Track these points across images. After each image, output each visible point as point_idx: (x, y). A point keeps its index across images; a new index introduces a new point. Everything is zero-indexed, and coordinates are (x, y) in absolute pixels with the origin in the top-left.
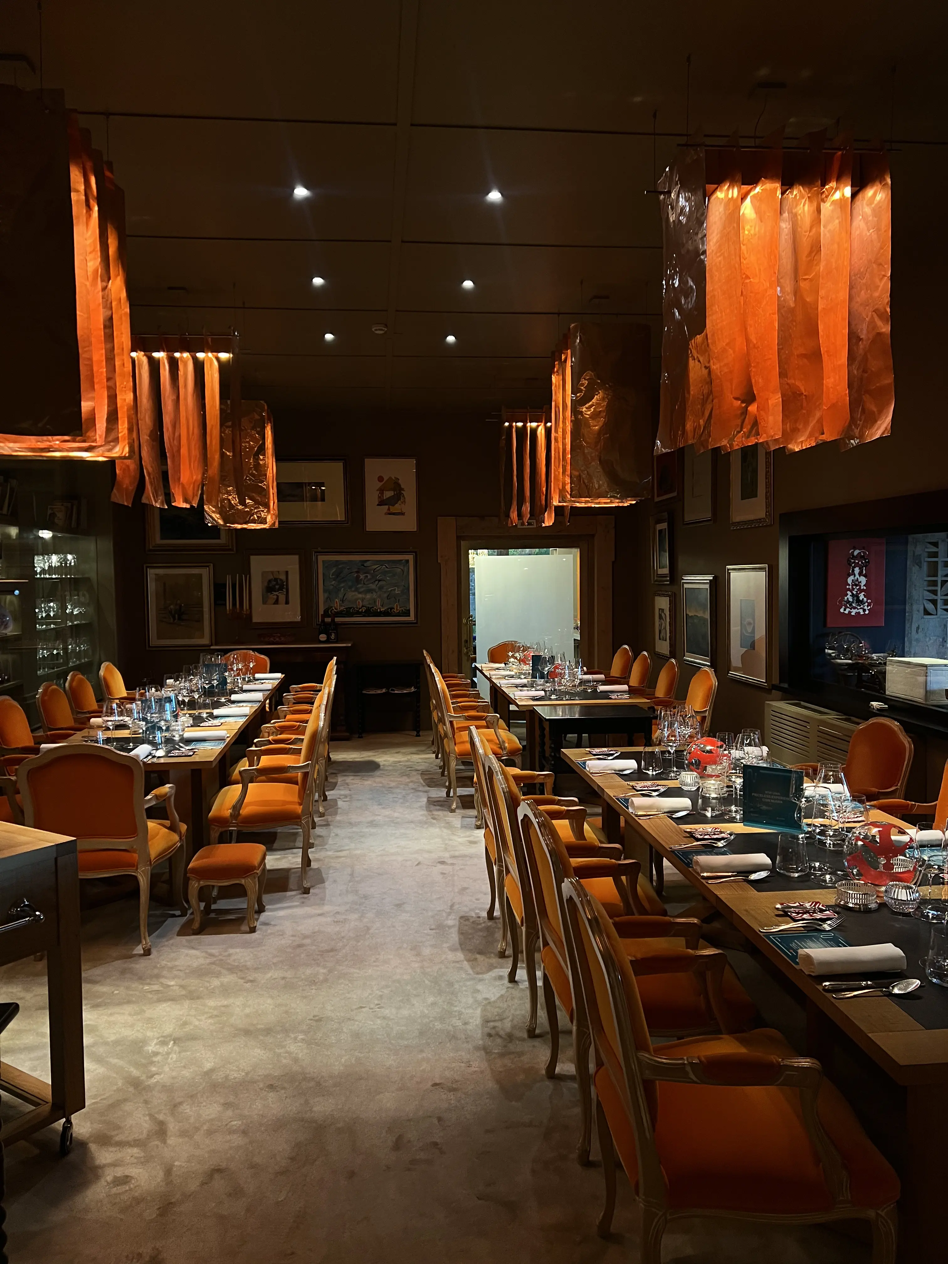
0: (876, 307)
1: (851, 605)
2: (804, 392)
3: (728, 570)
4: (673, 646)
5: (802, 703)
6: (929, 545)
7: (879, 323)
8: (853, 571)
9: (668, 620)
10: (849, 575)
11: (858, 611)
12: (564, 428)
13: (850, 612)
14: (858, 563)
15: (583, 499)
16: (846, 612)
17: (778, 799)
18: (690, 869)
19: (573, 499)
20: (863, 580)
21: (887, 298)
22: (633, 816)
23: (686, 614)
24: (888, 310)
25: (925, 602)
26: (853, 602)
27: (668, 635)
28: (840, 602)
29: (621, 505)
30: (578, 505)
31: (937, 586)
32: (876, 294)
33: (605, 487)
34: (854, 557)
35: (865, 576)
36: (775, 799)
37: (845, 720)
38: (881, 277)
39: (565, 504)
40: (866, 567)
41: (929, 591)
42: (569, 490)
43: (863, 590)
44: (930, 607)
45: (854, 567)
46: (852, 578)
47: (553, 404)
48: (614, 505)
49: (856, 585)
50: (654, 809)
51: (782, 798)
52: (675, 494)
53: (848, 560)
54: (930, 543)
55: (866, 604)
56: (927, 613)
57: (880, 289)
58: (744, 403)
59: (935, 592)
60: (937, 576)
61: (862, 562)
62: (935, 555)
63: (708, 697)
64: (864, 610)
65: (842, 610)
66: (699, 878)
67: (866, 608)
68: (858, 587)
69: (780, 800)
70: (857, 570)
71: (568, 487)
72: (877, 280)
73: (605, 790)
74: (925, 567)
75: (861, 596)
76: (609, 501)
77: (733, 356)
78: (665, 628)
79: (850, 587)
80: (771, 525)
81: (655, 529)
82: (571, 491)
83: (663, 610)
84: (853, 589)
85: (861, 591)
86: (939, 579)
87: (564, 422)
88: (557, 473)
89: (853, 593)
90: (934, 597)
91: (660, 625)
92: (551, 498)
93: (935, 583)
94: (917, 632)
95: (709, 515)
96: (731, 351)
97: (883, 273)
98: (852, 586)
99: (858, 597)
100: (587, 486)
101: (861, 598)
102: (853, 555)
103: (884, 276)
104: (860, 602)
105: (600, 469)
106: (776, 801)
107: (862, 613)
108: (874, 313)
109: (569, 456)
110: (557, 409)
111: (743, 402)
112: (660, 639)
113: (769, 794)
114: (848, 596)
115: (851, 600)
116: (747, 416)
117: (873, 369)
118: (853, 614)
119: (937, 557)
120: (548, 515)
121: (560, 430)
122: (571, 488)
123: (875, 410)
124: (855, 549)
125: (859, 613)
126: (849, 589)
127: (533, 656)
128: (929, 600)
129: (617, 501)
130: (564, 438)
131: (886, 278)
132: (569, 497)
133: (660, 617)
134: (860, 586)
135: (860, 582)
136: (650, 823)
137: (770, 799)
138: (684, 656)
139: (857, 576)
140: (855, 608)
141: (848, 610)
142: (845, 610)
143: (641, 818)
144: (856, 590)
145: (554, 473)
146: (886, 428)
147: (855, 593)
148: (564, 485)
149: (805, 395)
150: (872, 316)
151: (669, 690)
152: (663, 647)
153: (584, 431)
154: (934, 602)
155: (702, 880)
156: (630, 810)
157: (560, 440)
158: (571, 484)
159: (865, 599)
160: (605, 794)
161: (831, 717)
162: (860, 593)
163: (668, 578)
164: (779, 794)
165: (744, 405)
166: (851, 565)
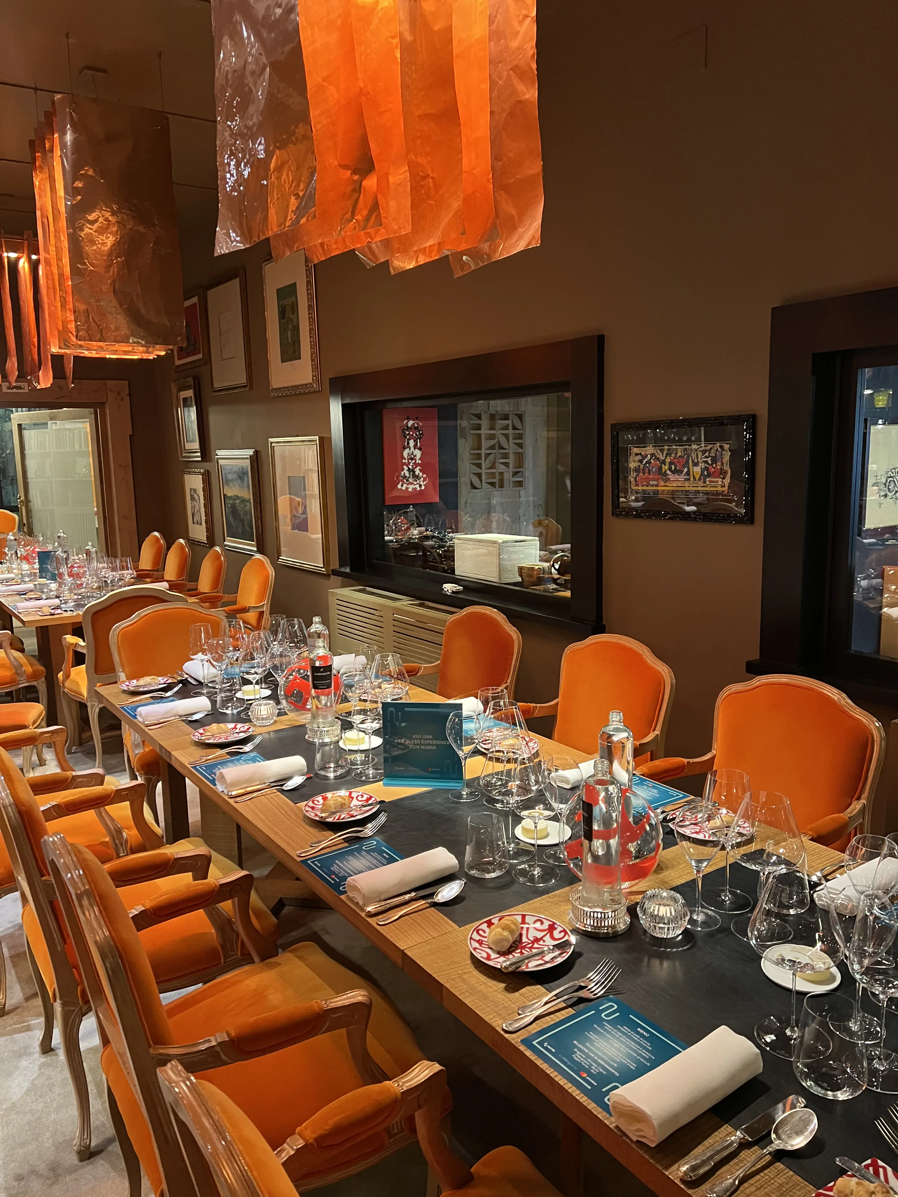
0: (516, 62)
1: (407, 480)
2: (430, 173)
3: (271, 443)
4: (210, 530)
5: (368, 588)
6: (473, 417)
7: (520, 87)
8: (408, 443)
9: (202, 502)
10: (404, 448)
11: (414, 487)
12: (58, 244)
13: (407, 488)
14: (412, 435)
15: (94, 343)
16: (404, 488)
17: (429, 745)
18: (343, 897)
19: (79, 343)
20: (418, 453)
21: (531, 49)
22: (226, 797)
23: (224, 495)
24: (534, 66)
25: (472, 475)
26: (409, 477)
27: (204, 518)
28: (398, 477)
29: (145, 356)
30: (86, 354)
31: (481, 459)
32: (515, 44)
33: (125, 331)
34: (408, 428)
35: (420, 449)
36: (426, 745)
37: (420, 605)
38: (521, 17)
39: (67, 351)
40: (420, 438)
41: (473, 464)
42: (74, 330)
43: (418, 465)
44: (476, 481)
45: (409, 440)
46: (407, 451)
47: (38, 213)
48: (136, 357)
49: (412, 459)
50: (255, 781)
51: (434, 742)
52: (200, 356)
53: (403, 432)
54: (473, 414)
55: (422, 479)
56: (474, 487)
57: (520, 36)
58: (357, 174)
59: (479, 466)
60: (481, 449)
61: (416, 434)
62: (479, 428)
63: (265, 590)
64: (420, 486)
65: (399, 486)
66: (363, 914)
67: (421, 483)
68: (413, 461)
69: (433, 745)
70: (412, 443)
71: (72, 326)
72: (516, 24)
73: (173, 753)
74: (470, 440)
75: (417, 471)
76: (130, 349)
77: (336, 96)
78: (199, 511)
79: (406, 461)
80: (319, 391)
81: (178, 397)
82: (78, 331)
83: (195, 490)
84: (409, 463)
85: (416, 465)
86: (483, 452)
87: (57, 238)
88: (53, 308)
89: (409, 468)
90: (479, 471)
91: (193, 507)
92: (47, 344)
93: (479, 457)
94: (465, 506)
95: (243, 380)
96: (332, 89)
97: (524, 12)
98: (408, 460)
99: (414, 472)
100: (98, 326)
101: (417, 473)
102: (407, 427)
103: (526, 16)
104: (416, 477)
105: (114, 303)
106: (428, 747)
107: (418, 489)
108: (511, 72)
109: (70, 283)
110: (45, 221)
111: (354, 172)
112: (193, 523)
113: (417, 739)
114: (405, 471)
115: (407, 475)
116: (361, 195)
117: (511, 155)
118: (410, 490)
119: (480, 429)
120: (43, 375)
121: (52, 249)
122: (76, 327)
123: (514, 213)
124: (408, 419)
125: (416, 489)
126: (405, 464)
127: (39, 552)
128: (474, 474)
129: (141, 349)
130: (59, 259)
131: (530, 19)
132: (74, 339)
133: (193, 499)
134: (416, 460)
135: (415, 456)
136: (252, 807)
137: (420, 745)
138: (224, 541)
139: (412, 449)
140: (411, 484)
141: (405, 486)
142: (402, 486)
143: (238, 799)
144: (411, 464)
145: (49, 308)
146: (533, 237)
147: (411, 467)
148: (65, 323)
149: (432, 178)
150: (509, 76)
151: (216, 583)
152: (199, 533)
153: (89, 249)
154: (479, 475)
155: (368, 919)
156: (220, 788)
157: (54, 262)
158: (76, 321)
159: (421, 474)
160: (173, 758)
161: (405, 603)
162: (416, 467)
163: (199, 454)
164: (431, 737)
165: (356, 177)
166: (406, 437)
